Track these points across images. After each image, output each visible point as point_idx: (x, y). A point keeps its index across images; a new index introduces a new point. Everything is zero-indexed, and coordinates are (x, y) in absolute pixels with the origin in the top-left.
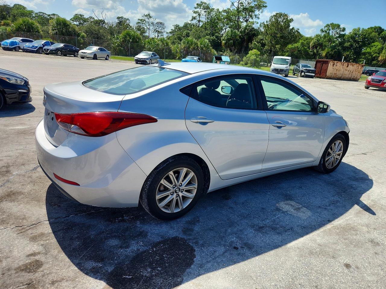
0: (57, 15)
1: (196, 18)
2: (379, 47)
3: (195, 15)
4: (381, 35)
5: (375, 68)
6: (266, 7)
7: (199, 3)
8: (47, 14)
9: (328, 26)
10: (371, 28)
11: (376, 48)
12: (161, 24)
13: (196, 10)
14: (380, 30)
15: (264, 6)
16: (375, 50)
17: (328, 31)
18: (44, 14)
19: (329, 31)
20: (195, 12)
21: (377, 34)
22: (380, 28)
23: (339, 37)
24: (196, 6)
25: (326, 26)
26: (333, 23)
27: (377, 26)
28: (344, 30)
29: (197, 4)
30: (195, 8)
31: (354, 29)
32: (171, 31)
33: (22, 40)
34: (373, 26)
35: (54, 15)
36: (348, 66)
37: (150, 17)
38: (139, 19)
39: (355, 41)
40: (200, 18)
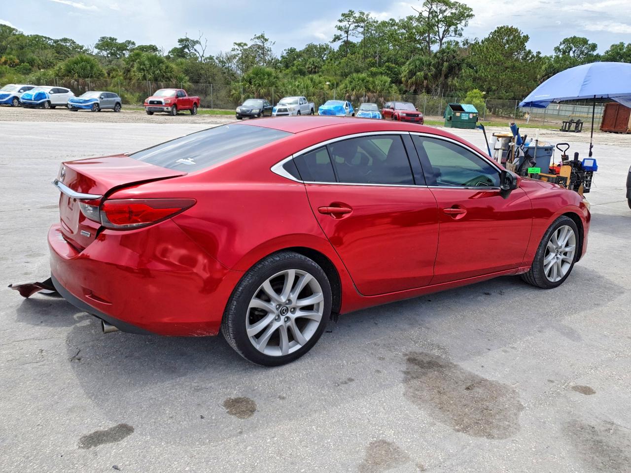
0: (71, 40)
1: (341, 37)
3: (339, 33)
6: (472, 16)
7: (347, 12)
8: (51, 39)
9: (566, 41)
13: (342, 24)
15: (468, 16)
17: (568, 51)
18: (47, 40)
19: (570, 50)
20: (340, 28)
24: (341, 18)
25: (564, 43)
28: (594, 47)
29: (343, 15)
30: (340, 21)
31: (613, 46)
33: (52, 90)
35: (65, 40)
37: (265, 40)
40: (347, 37)
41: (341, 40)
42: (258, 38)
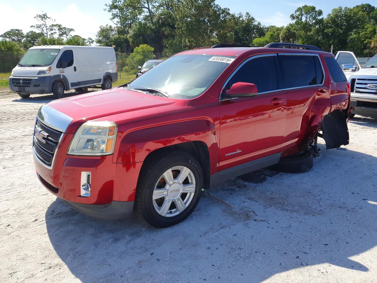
2: (371, 29)
4: (371, 15)
5: (367, 58)
9: (300, 9)
10: (358, 7)
11: (366, 31)
14: (368, 9)
16: (366, 34)
17: (300, 17)
19: (302, 16)
21: (365, 13)
22: (369, 6)
23: (316, 23)
25: (297, 11)
26: (306, 6)
27: (364, 3)
31: (333, 10)
34: (360, 4)
39: (337, 26)
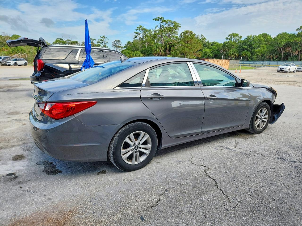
3: (136, 35)
12: (118, 41)
13: (136, 31)
20: (136, 33)
28: (241, 37)
29: (137, 27)
32: (125, 46)
36: (218, 62)
37: (105, 38)
38: (99, 40)
40: (140, 36)
41: (138, 38)
42: (102, 37)
